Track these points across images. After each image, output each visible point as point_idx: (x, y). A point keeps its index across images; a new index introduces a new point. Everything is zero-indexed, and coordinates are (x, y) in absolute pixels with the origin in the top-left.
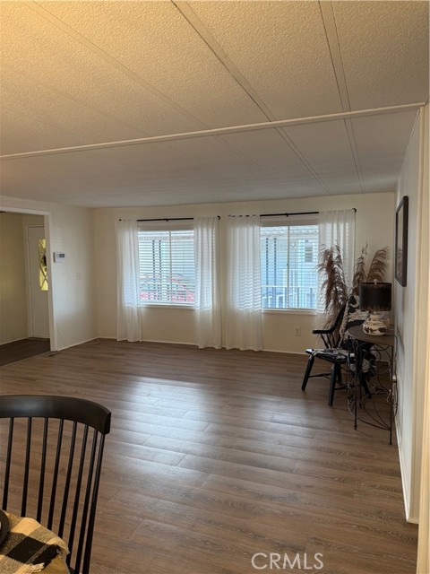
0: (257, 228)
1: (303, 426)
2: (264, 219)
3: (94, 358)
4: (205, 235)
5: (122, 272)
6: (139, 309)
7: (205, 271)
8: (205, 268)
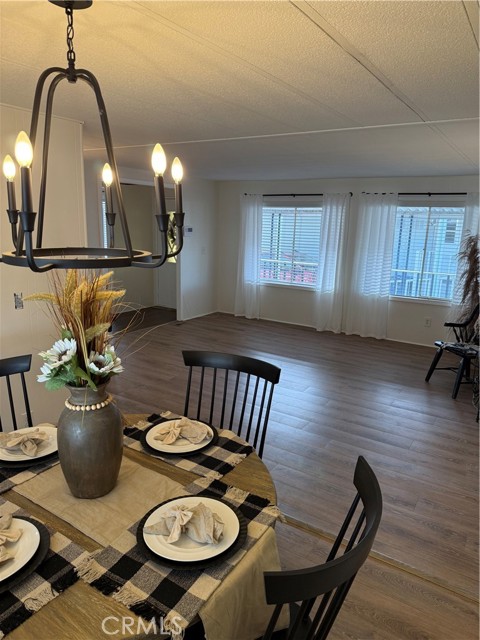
0: (393, 208)
1: (423, 413)
2: (402, 198)
3: (216, 330)
4: (334, 214)
5: (244, 249)
6: (258, 287)
7: (330, 252)
8: (330, 249)
